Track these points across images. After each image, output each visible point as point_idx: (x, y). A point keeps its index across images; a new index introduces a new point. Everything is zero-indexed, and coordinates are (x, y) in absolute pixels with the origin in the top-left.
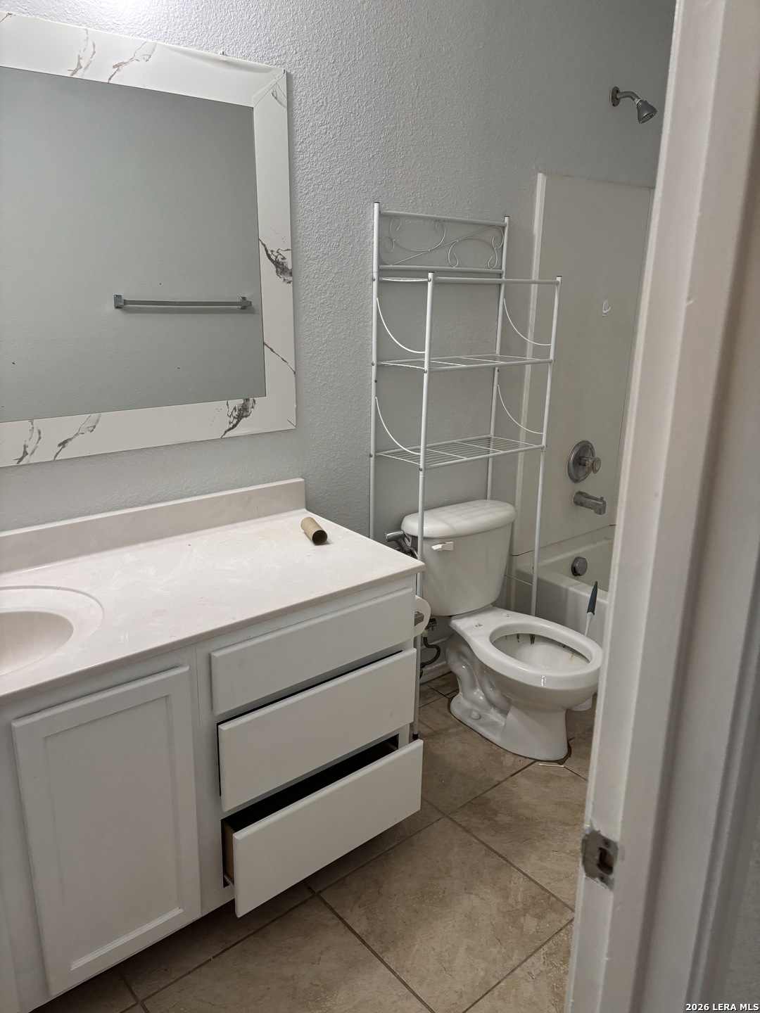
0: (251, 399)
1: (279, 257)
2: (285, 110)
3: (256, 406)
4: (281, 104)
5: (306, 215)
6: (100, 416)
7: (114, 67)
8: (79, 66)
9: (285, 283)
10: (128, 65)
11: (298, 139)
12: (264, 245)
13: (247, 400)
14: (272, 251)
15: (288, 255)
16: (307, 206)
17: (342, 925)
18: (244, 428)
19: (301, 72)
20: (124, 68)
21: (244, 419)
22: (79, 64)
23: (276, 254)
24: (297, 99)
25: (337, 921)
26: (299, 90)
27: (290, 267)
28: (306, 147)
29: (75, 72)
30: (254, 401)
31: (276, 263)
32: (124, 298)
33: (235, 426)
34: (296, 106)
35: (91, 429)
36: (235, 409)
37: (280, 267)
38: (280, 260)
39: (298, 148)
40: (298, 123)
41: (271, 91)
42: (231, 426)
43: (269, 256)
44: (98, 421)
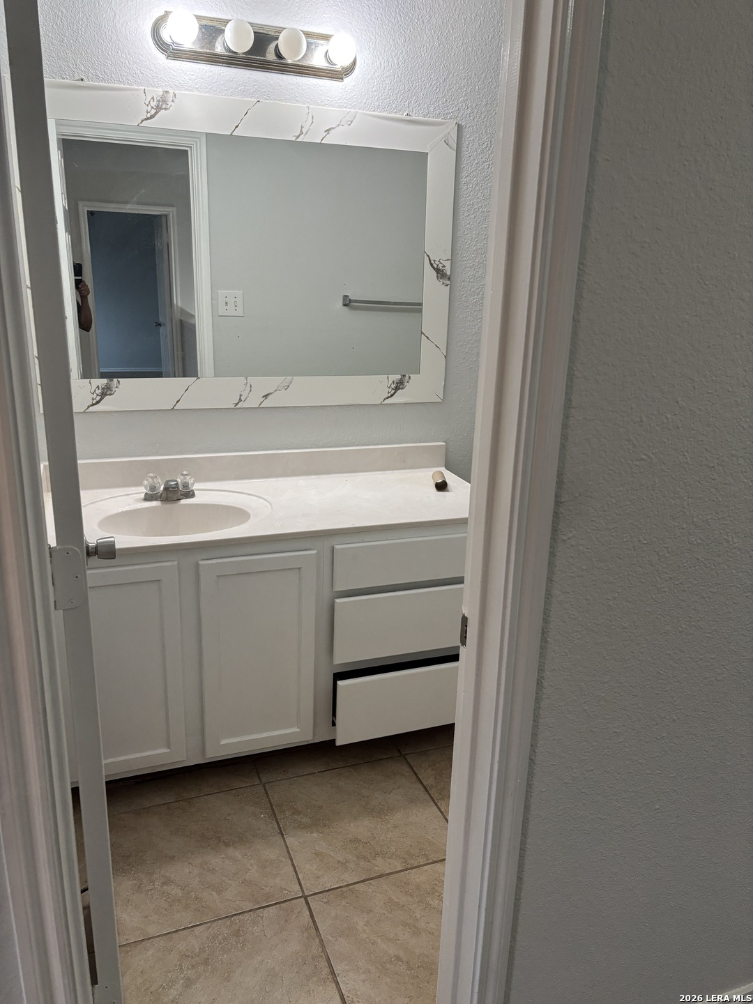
0: (407, 375)
1: (440, 265)
2: (455, 152)
3: (410, 381)
4: (451, 148)
5: (466, 233)
6: (293, 379)
7: (325, 131)
8: (301, 133)
9: (443, 286)
10: (336, 129)
11: (464, 174)
12: (428, 256)
13: (404, 376)
14: (434, 261)
15: (448, 264)
16: (468, 226)
17: (415, 777)
18: (399, 398)
19: (470, 122)
20: (332, 132)
21: (400, 391)
22: (301, 131)
23: (438, 263)
24: (465, 142)
25: (412, 773)
26: (468, 136)
27: (448, 273)
28: (470, 179)
29: (298, 137)
30: (410, 377)
31: (437, 270)
32: (350, 298)
33: (392, 395)
34: (464, 149)
35: (286, 387)
36: (393, 382)
37: (440, 273)
38: (441, 268)
39: (463, 181)
40: (464, 162)
41: (444, 139)
42: (389, 395)
43: (432, 265)
44: (291, 382)
